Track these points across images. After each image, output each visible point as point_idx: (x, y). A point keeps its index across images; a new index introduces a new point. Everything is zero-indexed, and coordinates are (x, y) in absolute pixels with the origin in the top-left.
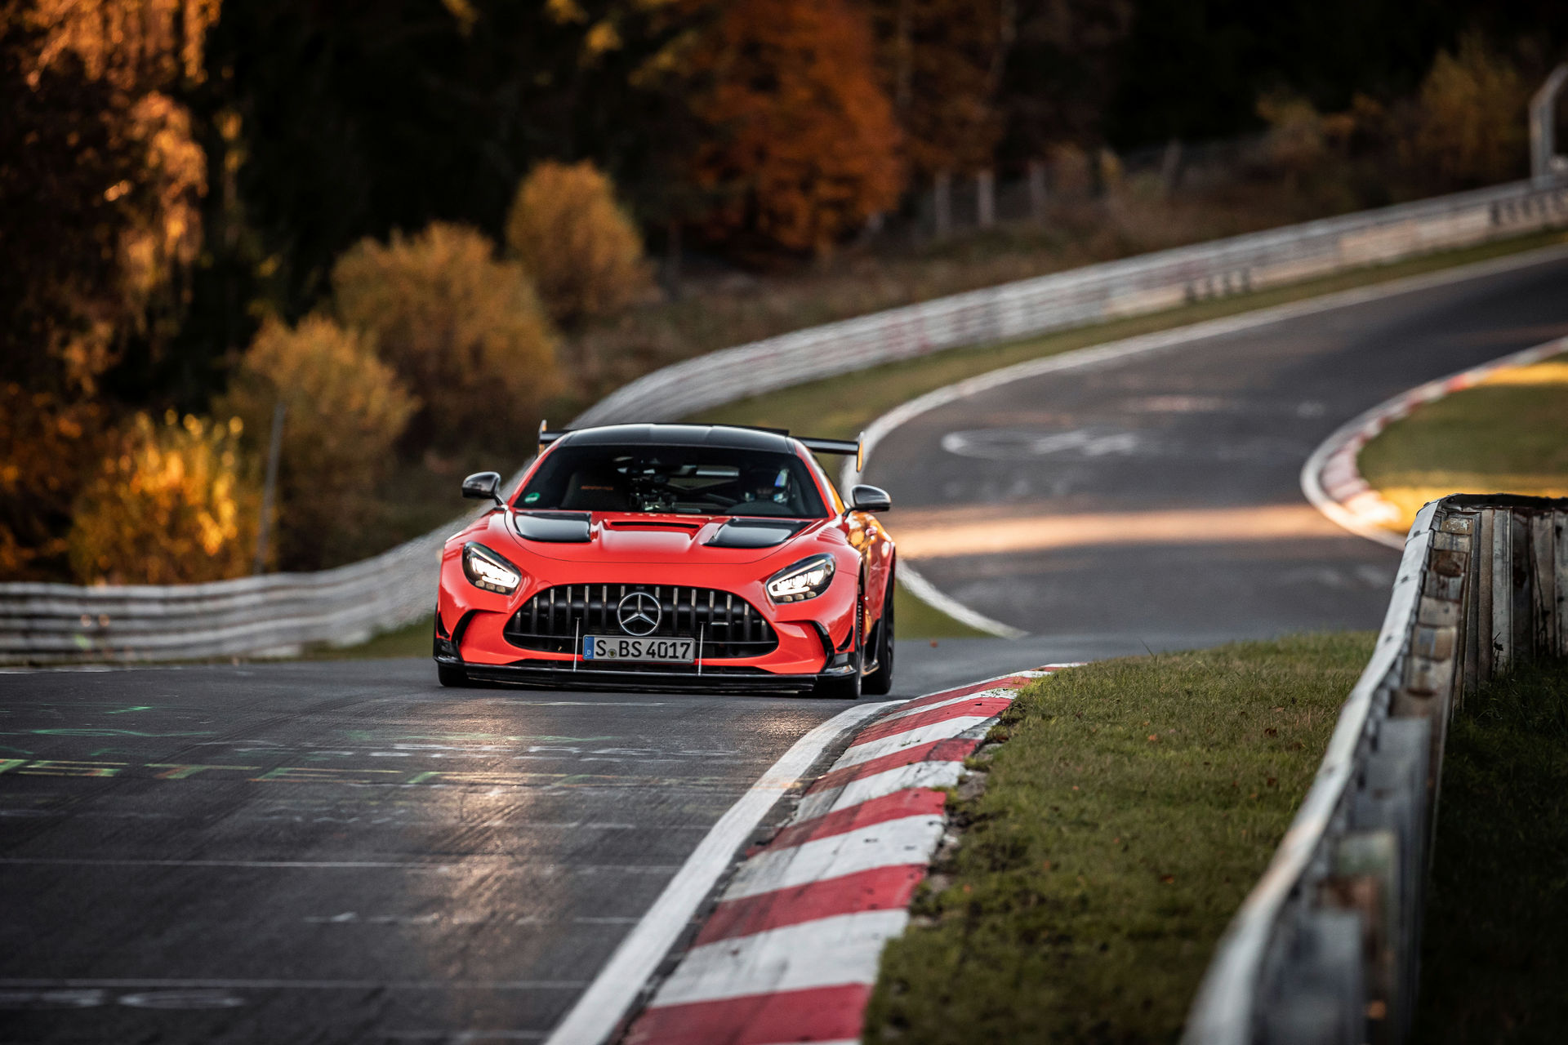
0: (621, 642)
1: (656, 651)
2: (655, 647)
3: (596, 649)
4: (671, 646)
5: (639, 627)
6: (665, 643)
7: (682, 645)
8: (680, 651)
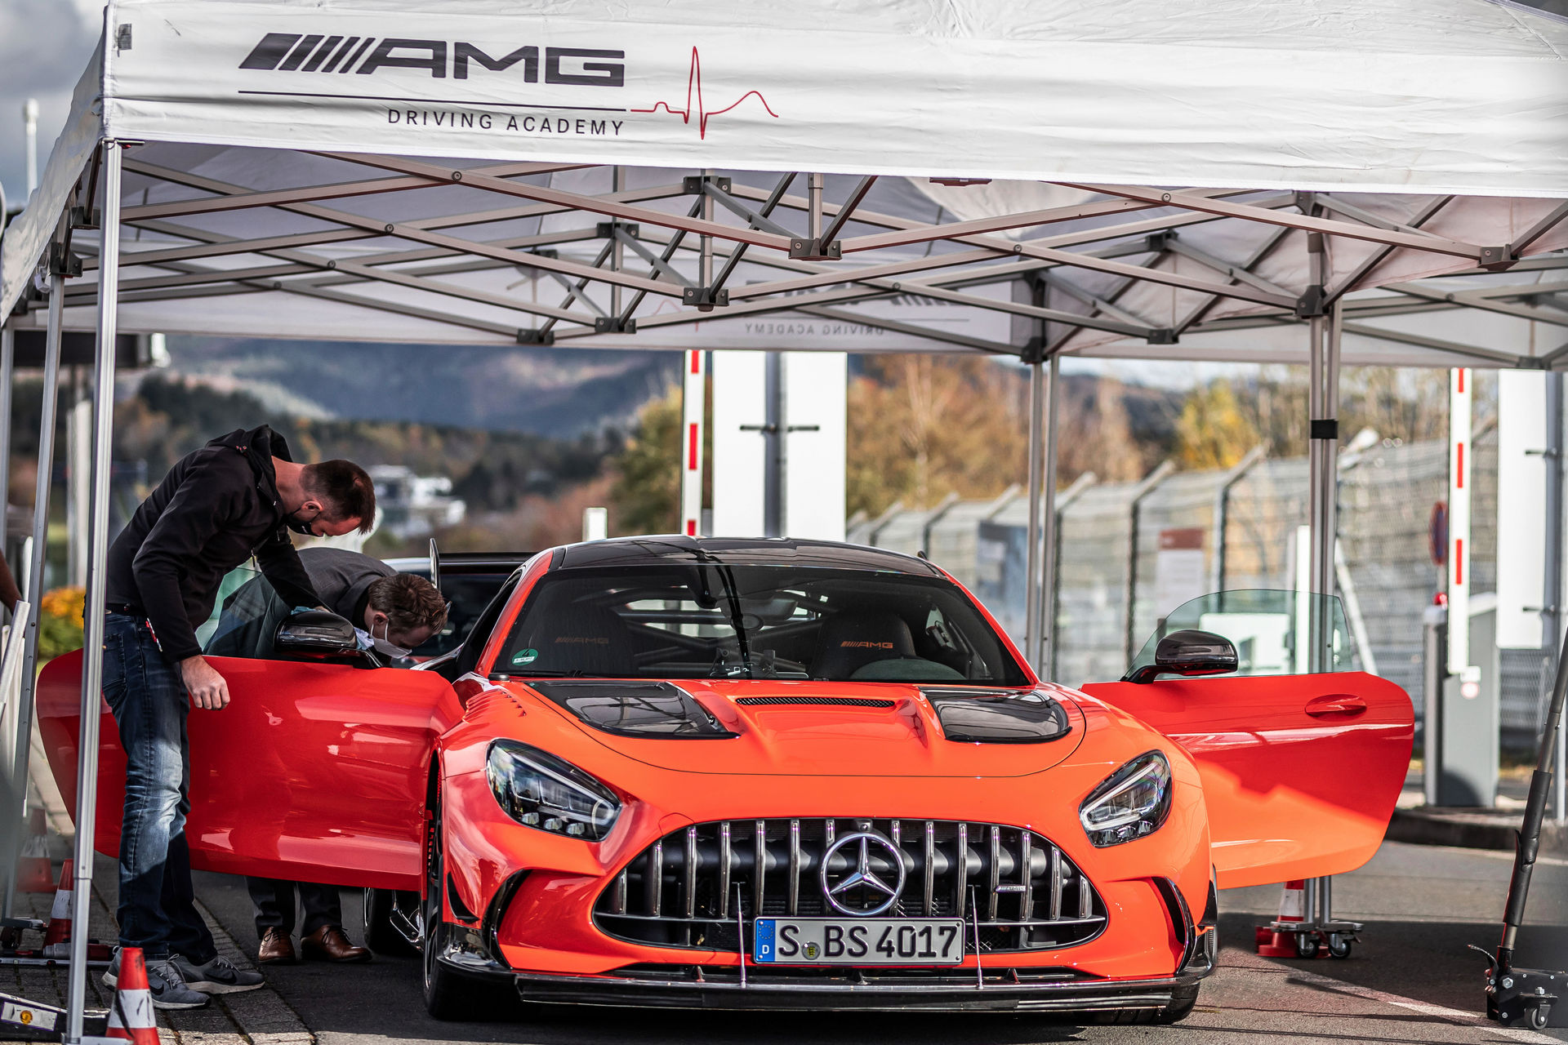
0: (828, 929)
1: (895, 945)
2: (893, 937)
3: (779, 943)
4: (921, 934)
5: (862, 898)
6: (911, 929)
7: (942, 930)
8: (938, 941)
